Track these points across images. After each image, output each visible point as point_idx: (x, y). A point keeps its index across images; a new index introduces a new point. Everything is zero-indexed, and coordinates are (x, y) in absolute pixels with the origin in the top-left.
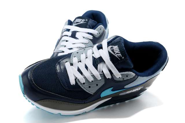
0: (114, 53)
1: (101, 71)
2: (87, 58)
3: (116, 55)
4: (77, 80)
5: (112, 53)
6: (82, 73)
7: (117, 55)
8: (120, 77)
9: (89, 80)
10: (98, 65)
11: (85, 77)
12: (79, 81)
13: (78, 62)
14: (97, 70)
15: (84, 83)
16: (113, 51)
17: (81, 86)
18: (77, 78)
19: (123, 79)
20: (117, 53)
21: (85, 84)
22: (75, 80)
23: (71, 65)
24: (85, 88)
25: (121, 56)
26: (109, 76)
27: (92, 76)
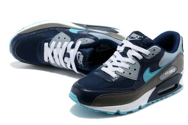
2: (116, 56)
18: (116, 71)
21: (125, 73)
27: (127, 64)
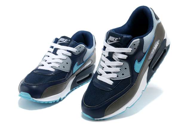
0: (112, 41)
1: (118, 59)
3: (115, 42)
4: (112, 79)
5: (112, 43)
6: (110, 73)
7: (115, 40)
8: (132, 50)
9: (118, 71)
10: (113, 58)
11: (114, 72)
12: (114, 78)
13: (103, 69)
14: (116, 61)
15: (118, 76)
16: (111, 41)
17: (117, 79)
19: (135, 49)
20: (114, 40)
22: (111, 80)
23: (101, 76)
24: (122, 78)
25: (118, 39)
26: (125, 57)
